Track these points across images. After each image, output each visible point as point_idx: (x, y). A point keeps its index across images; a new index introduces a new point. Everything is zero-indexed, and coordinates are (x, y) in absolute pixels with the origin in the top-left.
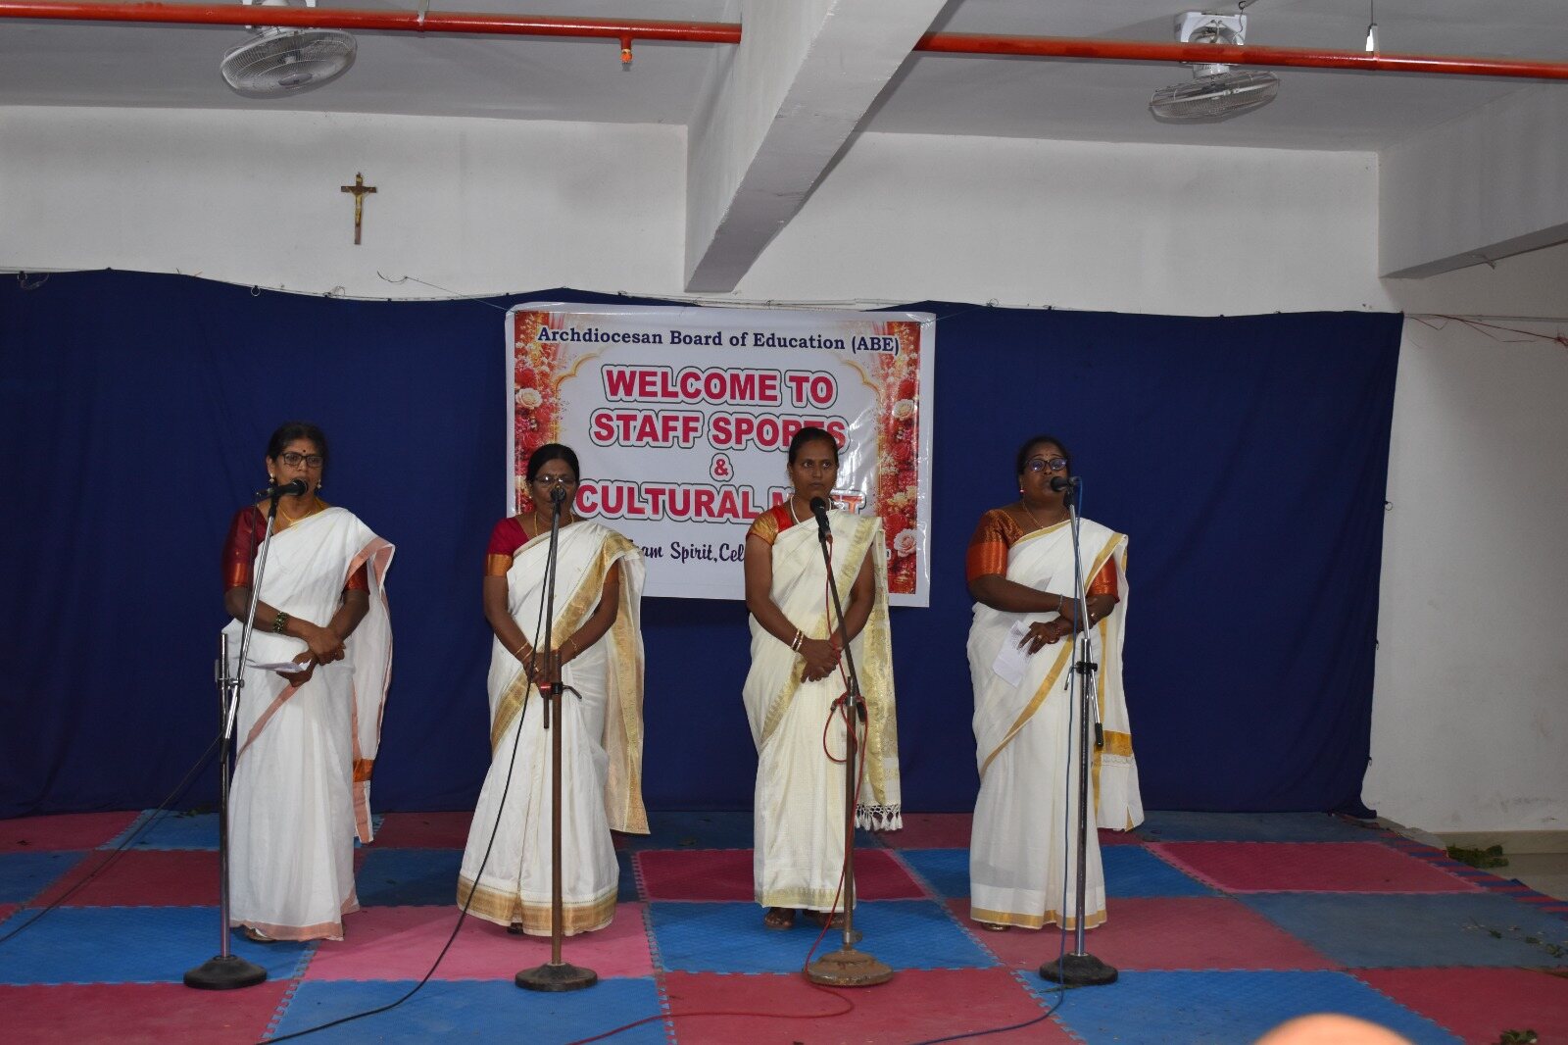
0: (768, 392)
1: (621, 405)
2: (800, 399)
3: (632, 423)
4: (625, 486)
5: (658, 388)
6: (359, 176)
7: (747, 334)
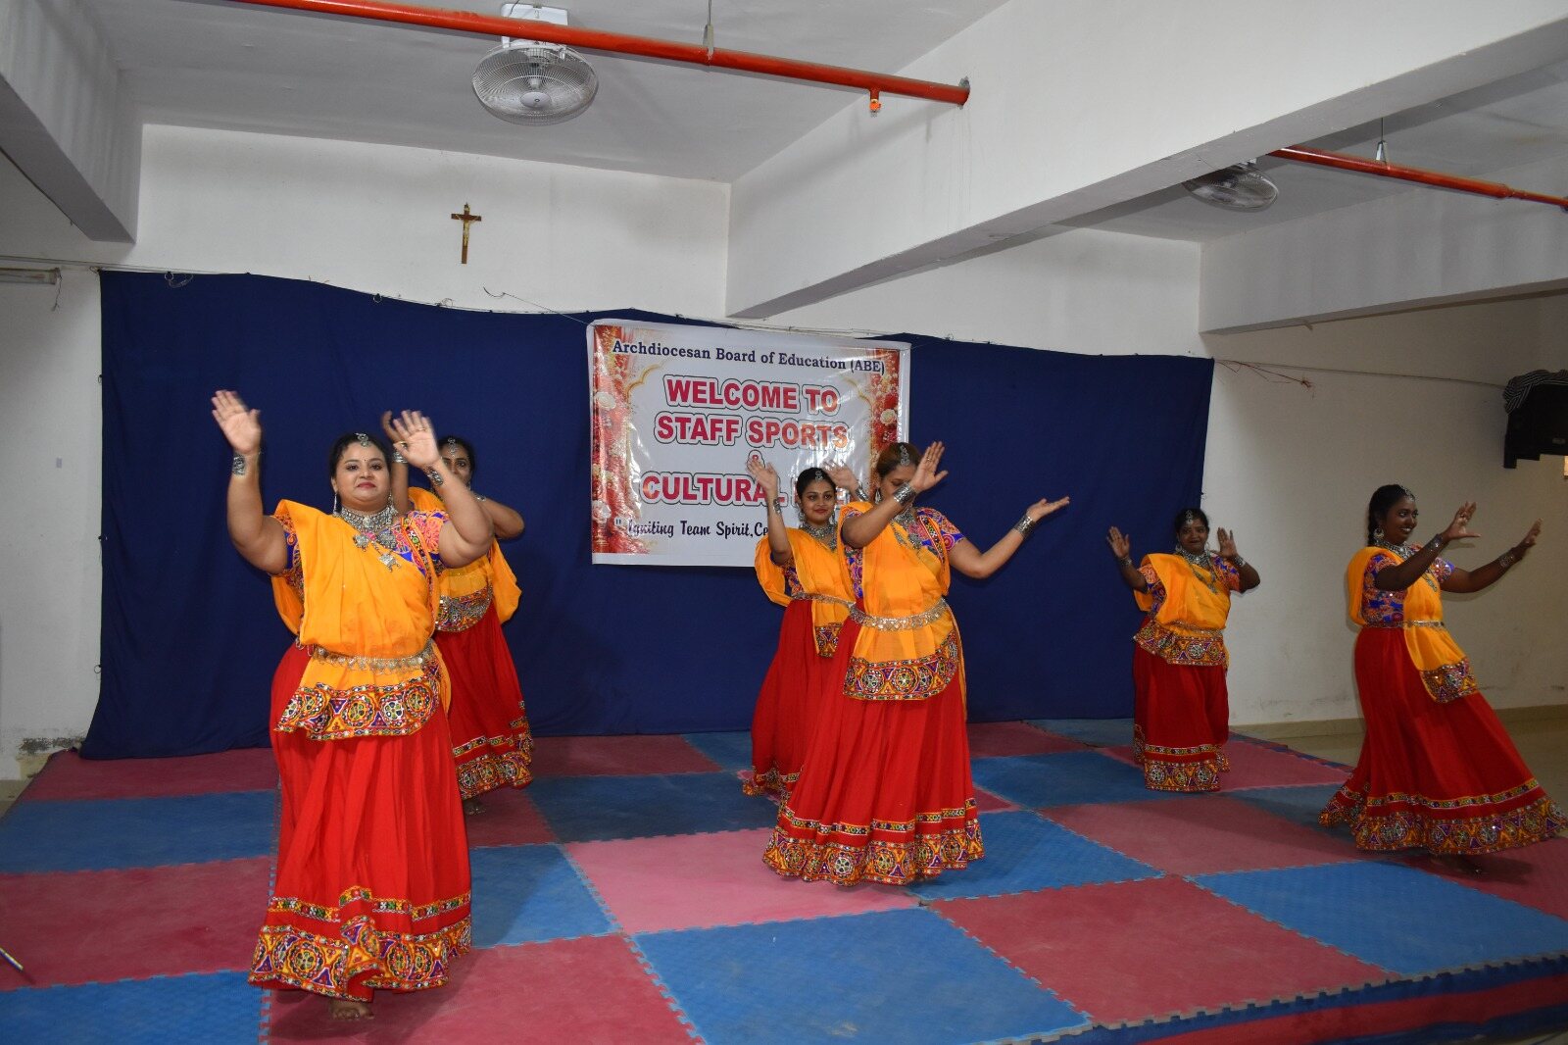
0: (790, 402)
2: (813, 408)
3: (688, 425)
4: (682, 477)
5: (707, 396)
6: (466, 206)
7: (774, 353)
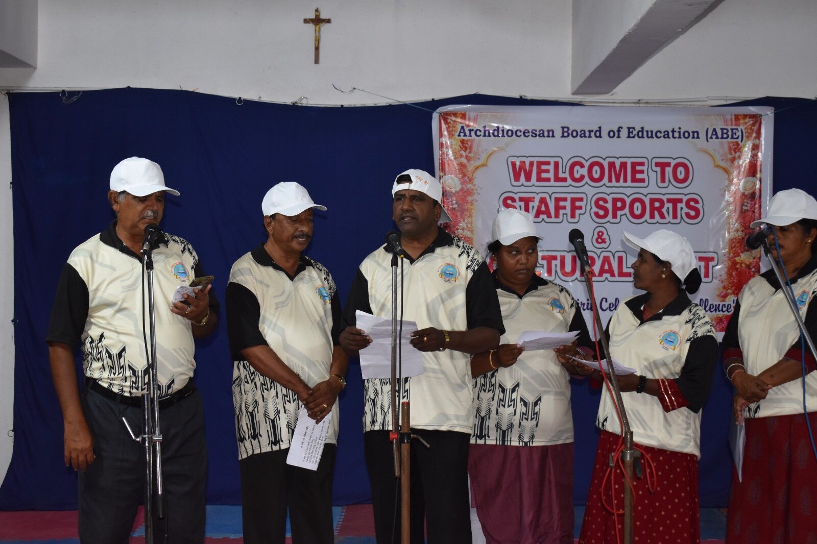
0: (638, 176)
1: (523, 189)
2: (663, 180)
3: (531, 204)
5: (551, 175)
6: (317, 10)
7: (622, 128)
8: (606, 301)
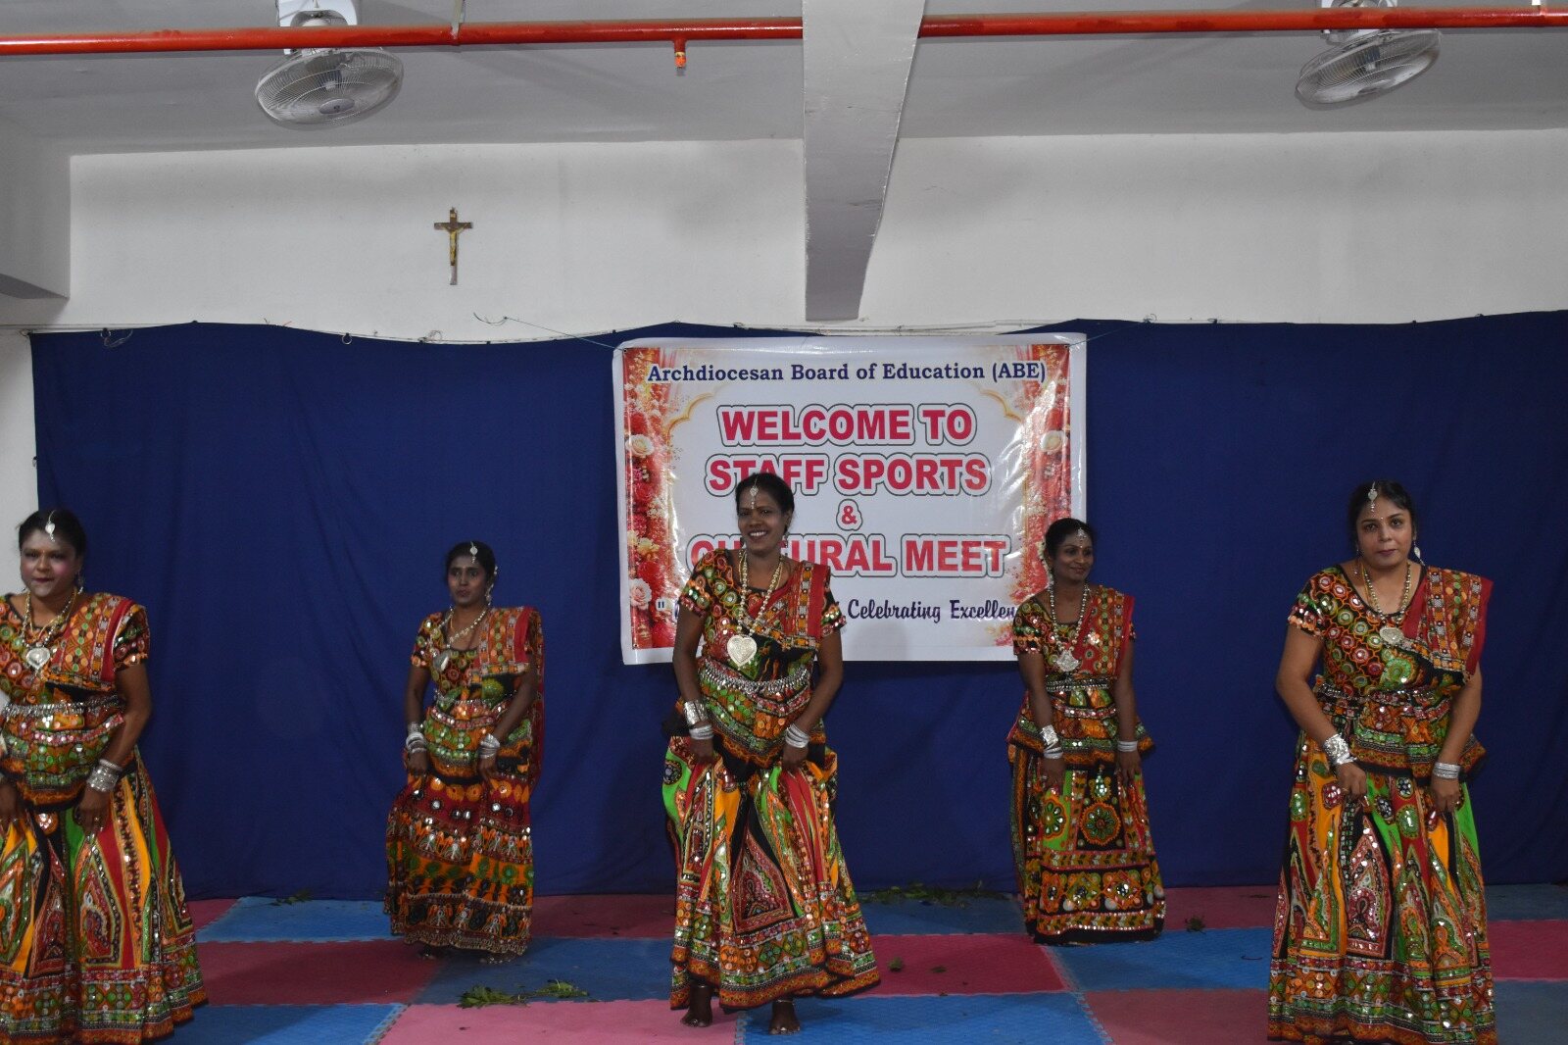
0: (900, 430)
1: (739, 450)
2: (935, 435)
5: (778, 430)
7: (876, 365)
8: (857, 604)
